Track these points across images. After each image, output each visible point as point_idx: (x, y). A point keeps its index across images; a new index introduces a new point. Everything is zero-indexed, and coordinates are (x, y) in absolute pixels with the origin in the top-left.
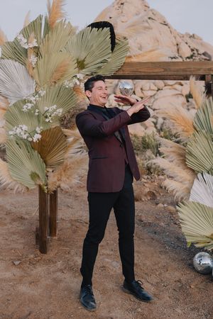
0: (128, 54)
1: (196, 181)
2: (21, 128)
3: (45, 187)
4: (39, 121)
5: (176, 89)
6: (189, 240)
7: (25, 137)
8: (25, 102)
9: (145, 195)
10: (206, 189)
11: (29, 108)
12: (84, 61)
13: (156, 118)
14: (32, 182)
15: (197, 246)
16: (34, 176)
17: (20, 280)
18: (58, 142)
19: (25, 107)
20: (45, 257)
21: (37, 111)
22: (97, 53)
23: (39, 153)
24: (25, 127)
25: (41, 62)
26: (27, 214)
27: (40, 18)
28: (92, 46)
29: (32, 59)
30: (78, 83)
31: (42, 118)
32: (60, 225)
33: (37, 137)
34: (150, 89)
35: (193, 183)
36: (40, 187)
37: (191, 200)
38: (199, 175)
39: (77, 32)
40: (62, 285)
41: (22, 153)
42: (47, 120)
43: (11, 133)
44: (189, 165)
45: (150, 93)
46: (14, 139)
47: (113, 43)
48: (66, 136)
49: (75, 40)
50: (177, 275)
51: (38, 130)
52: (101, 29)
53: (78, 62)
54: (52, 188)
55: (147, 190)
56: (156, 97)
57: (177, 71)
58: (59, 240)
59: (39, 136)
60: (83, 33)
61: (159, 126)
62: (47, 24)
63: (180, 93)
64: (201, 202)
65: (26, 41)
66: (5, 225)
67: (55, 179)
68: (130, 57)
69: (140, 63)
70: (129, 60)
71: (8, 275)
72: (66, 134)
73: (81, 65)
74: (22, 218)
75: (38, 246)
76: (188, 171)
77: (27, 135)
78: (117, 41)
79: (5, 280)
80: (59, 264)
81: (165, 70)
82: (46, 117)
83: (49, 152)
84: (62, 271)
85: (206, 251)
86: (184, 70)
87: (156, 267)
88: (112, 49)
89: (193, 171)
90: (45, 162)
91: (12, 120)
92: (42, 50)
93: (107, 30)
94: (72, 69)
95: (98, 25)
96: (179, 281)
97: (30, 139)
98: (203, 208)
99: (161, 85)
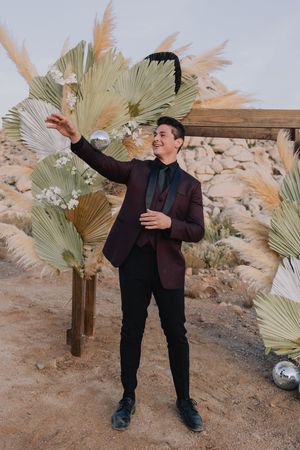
0: (197, 98)
1: (280, 268)
2: (52, 190)
3: (81, 271)
4: (76, 183)
6: (268, 345)
7: (57, 203)
8: (58, 157)
9: (204, 292)
10: (293, 278)
11: (65, 163)
12: (138, 105)
14: (65, 264)
15: (278, 353)
16: (67, 255)
17: (46, 389)
18: (100, 211)
19: (58, 161)
20: (78, 360)
21: (74, 168)
22: (155, 95)
23: (75, 225)
24: (57, 190)
25: (81, 105)
26: (56, 307)
27: (82, 44)
28: (150, 85)
29: (70, 98)
30: (130, 133)
31: (80, 179)
32: (97, 323)
33: (73, 203)
34: (206, 173)
35: (276, 270)
36: (74, 269)
37: (273, 292)
38: (286, 261)
39: (131, 66)
40: (101, 396)
41: (52, 225)
42: (87, 182)
43: (39, 196)
44: (273, 246)
45: (206, 178)
46: (43, 207)
47: (178, 83)
48: (110, 204)
49: (128, 76)
50: (251, 389)
51: (75, 193)
52: (162, 62)
53: (131, 107)
54: (90, 271)
55: (206, 285)
56: (212, 182)
57: (262, 122)
58: (97, 340)
59: (76, 203)
60: (138, 68)
61: (214, 217)
62: (91, 54)
64: (286, 296)
65: (61, 74)
66: (28, 319)
67: (95, 261)
68: (199, 102)
69: (213, 110)
70: (197, 107)
71: (29, 381)
72: (111, 201)
73: (134, 111)
74: (49, 311)
75: (70, 347)
76: (271, 254)
77: (60, 200)
78: (182, 79)
79: (25, 388)
80: (97, 371)
81: (246, 120)
82: (86, 178)
83: (88, 224)
84: (100, 379)
85: (290, 360)
86: (270, 121)
87: (224, 378)
88: (177, 90)
89: (277, 254)
90: (82, 237)
91: (40, 182)
92: (84, 89)
93: (170, 63)
94: (123, 115)
95: (159, 57)
96: (255, 397)
97: (64, 206)
98: (288, 303)
99: (219, 168)
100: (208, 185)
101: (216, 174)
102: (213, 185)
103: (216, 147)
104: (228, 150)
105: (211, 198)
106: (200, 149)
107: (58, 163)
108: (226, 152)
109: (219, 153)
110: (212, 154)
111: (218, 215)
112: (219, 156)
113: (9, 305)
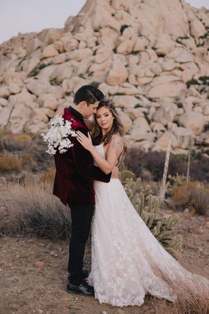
5: (174, 75)
13: (149, 108)
34: (145, 76)
45: (145, 80)
56: (152, 84)
61: (150, 117)
63: (179, 79)
99: (158, 70)
100: (148, 88)
101: (156, 76)
102: (152, 87)
103: (159, 51)
104: (170, 52)
105: (151, 100)
106: (143, 54)
108: (168, 55)
109: (161, 55)
110: (155, 57)
112: (161, 59)
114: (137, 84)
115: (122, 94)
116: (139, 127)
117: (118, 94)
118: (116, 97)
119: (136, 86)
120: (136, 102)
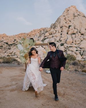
3: (26, 63)
13: (81, 51)
16: (24, 61)
33: (24, 55)
42: (25, 53)
45: (79, 42)
46: (21, 56)
53: (29, 44)
61: (81, 54)
69: (38, 44)
83: (26, 57)
91: (20, 53)
92: (24, 43)
99: (82, 39)
100: (79, 45)
101: (81, 41)
102: (81, 44)
103: (81, 33)
104: (85, 33)
105: (80, 48)
106: (76, 34)
107: (22, 51)
110: (80, 35)
111: (83, 53)
112: (82, 36)
113: (20, 69)
114: (76, 43)
115: (72, 47)
116: (78, 57)
117: (70, 47)
118: (69, 48)
119: (75, 44)
120: (76, 49)
